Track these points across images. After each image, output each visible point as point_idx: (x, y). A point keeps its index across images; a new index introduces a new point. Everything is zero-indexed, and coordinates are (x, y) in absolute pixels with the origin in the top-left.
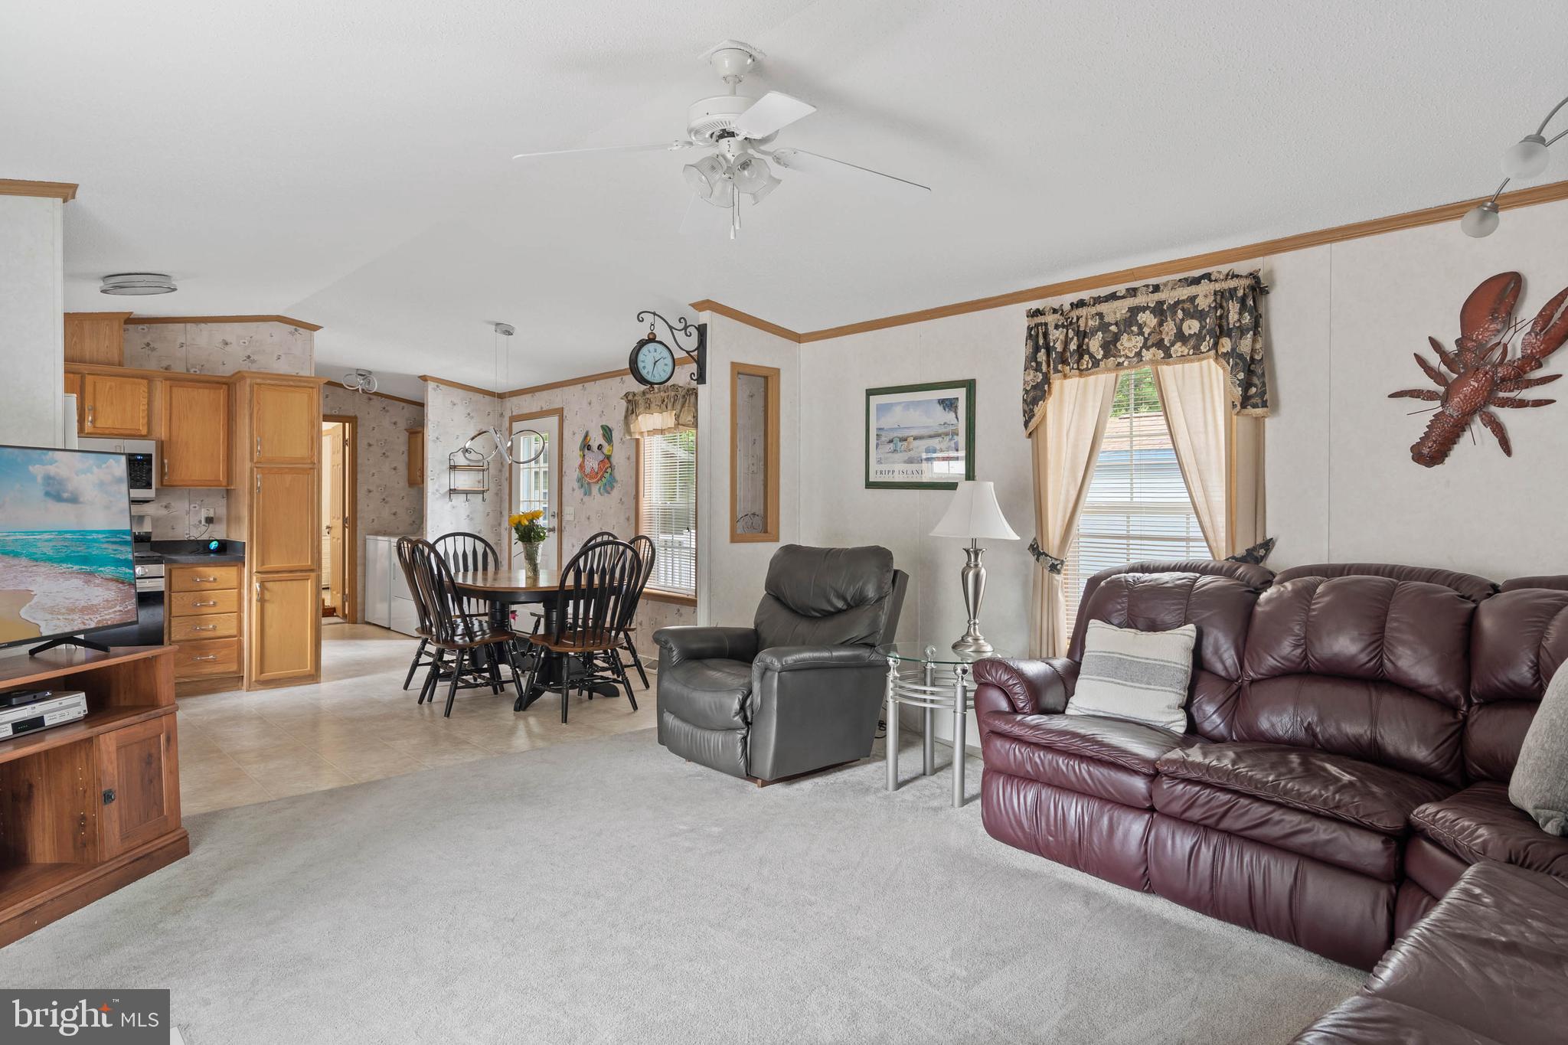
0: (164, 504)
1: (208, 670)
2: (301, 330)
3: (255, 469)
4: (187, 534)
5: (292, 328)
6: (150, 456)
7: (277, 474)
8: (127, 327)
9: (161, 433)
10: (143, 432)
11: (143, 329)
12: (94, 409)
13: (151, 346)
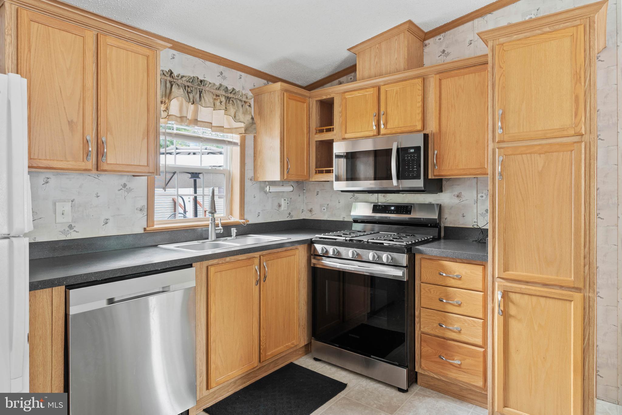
0: (456, 193)
3: (497, 150)
6: (420, 147)
7: (526, 154)
8: (427, 42)
9: (432, 128)
10: (419, 127)
11: (440, 39)
12: (386, 114)
13: (446, 52)
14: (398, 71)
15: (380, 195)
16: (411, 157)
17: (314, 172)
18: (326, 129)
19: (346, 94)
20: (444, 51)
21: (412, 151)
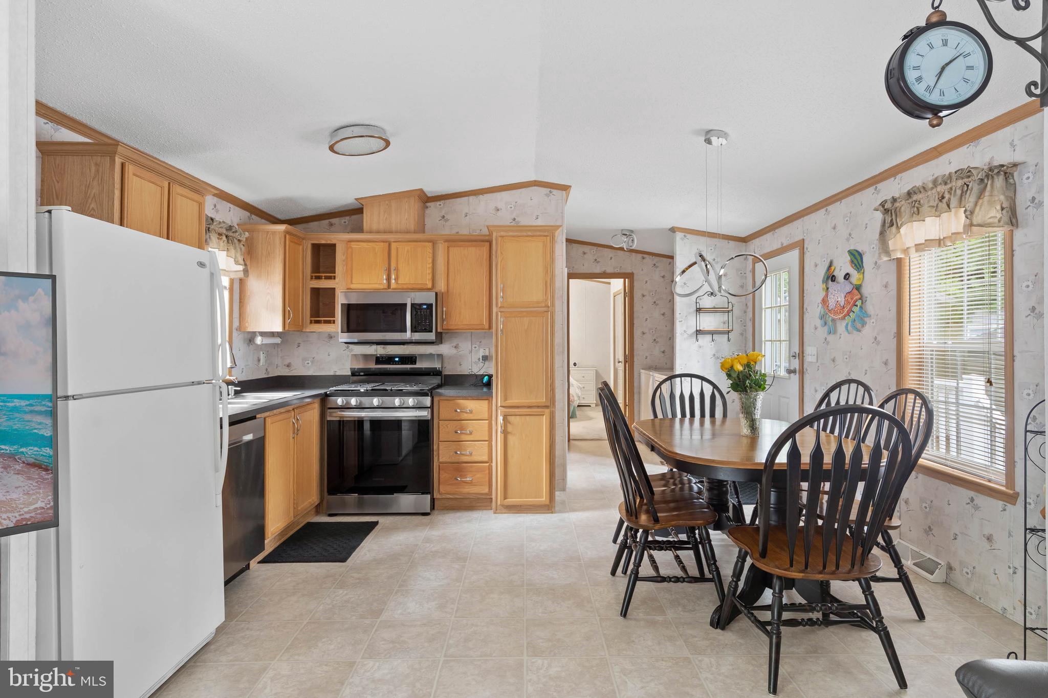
0: (454, 344)
1: (467, 490)
2: (555, 192)
3: (499, 313)
4: (470, 369)
5: (547, 190)
6: (432, 305)
7: (517, 317)
8: (428, 204)
9: (441, 286)
10: (430, 286)
11: (440, 205)
12: (397, 269)
13: (445, 218)
14: (408, 232)
15: (379, 346)
16: (424, 312)
17: (309, 321)
18: (325, 276)
19: (352, 243)
20: (443, 217)
21: (425, 307)
